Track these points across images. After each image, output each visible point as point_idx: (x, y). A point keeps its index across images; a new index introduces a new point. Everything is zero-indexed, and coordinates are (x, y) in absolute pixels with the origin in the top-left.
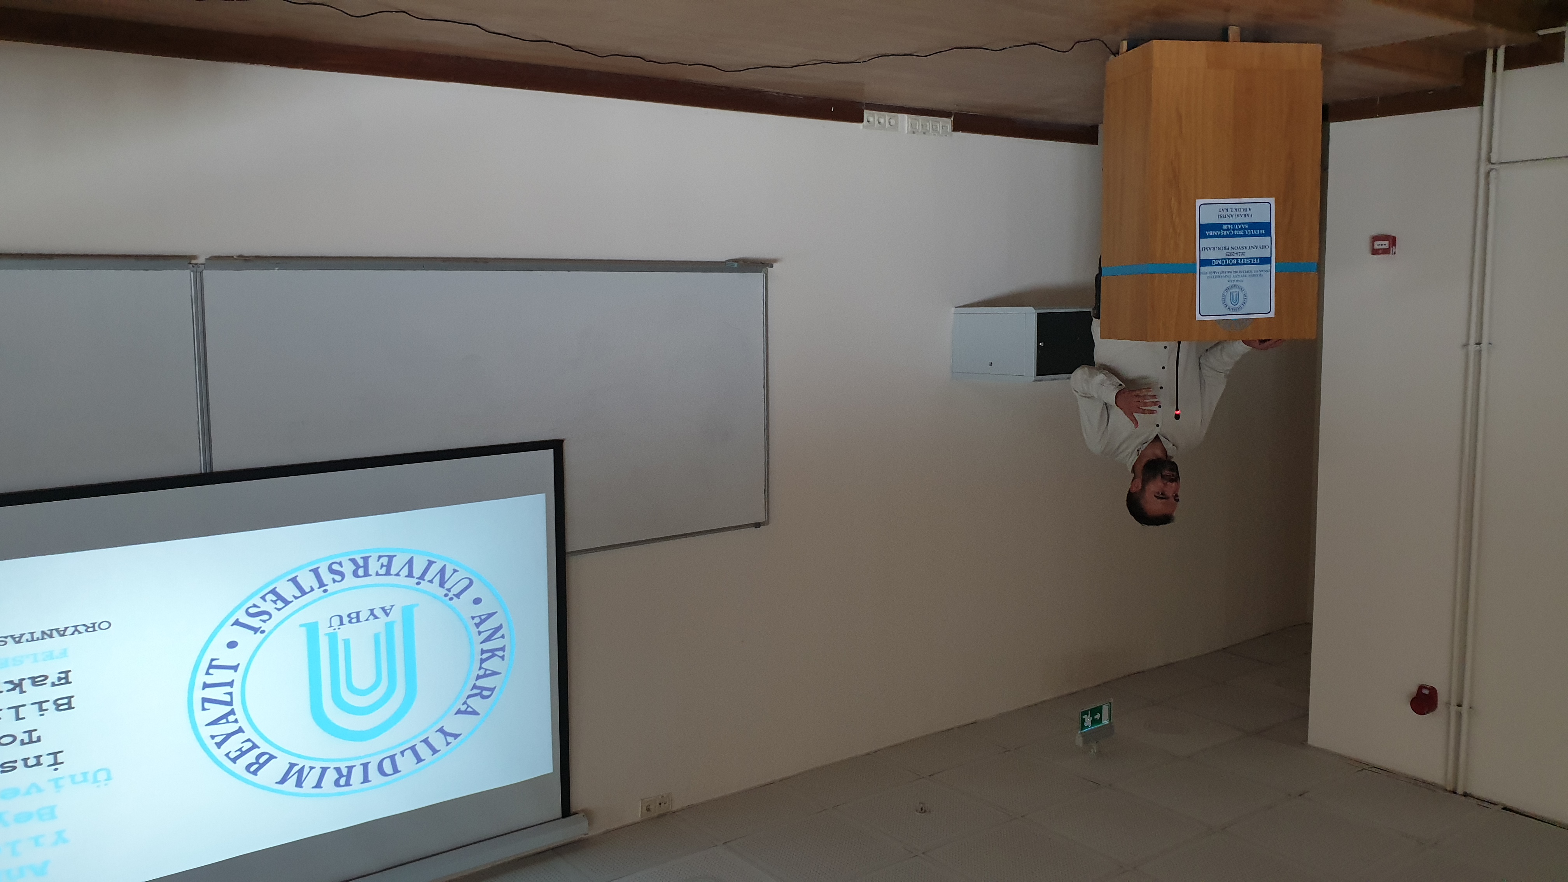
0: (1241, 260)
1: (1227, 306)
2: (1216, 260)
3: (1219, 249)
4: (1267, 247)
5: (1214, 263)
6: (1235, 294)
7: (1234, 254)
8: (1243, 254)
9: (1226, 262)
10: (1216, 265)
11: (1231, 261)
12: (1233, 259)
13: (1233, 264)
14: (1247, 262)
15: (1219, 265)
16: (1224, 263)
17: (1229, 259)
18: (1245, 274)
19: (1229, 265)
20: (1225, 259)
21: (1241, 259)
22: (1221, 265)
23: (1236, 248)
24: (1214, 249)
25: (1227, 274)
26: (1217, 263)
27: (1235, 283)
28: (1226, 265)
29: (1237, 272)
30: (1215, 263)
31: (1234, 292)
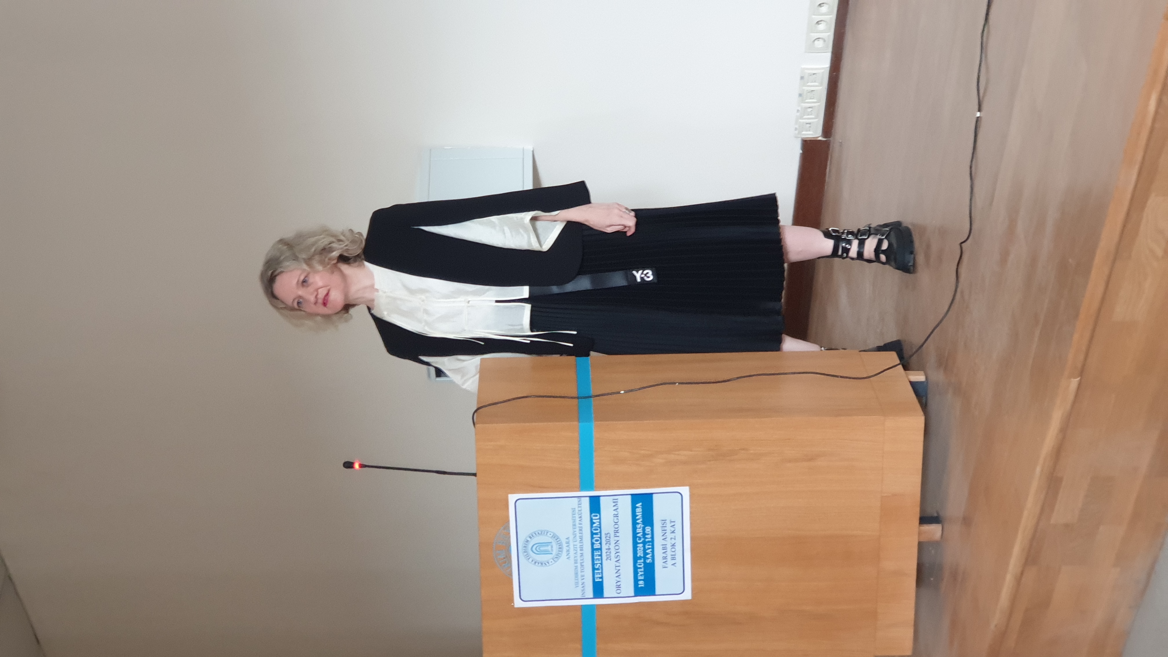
0: (599, 555)
1: (530, 537)
2: (600, 519)
3: (616, 523)
4: (619, 591)
5: (595, 516)
6: (549, 548)
7: (608, 545)
8: (609, 558)
9: (596, 534)
10: (591, 520)
11: (597, 541)
12: (601, 543)
13: (593, 544)
14: (597, 564)
15: (592, 523)
16: (594, 532)
17: (600, 538)
18: (579, 561)
19: (592, 538)
20: (600, 532)
21: (601, 555)
22: (592, 527)
23: (617, 547)
24: (616, 516)
25: (578, 535)
26: (594, 521)
27: (565, 549)
28: (592, 534)
29: (581, 550)
30: (594, 518)
31: (552, 547)
